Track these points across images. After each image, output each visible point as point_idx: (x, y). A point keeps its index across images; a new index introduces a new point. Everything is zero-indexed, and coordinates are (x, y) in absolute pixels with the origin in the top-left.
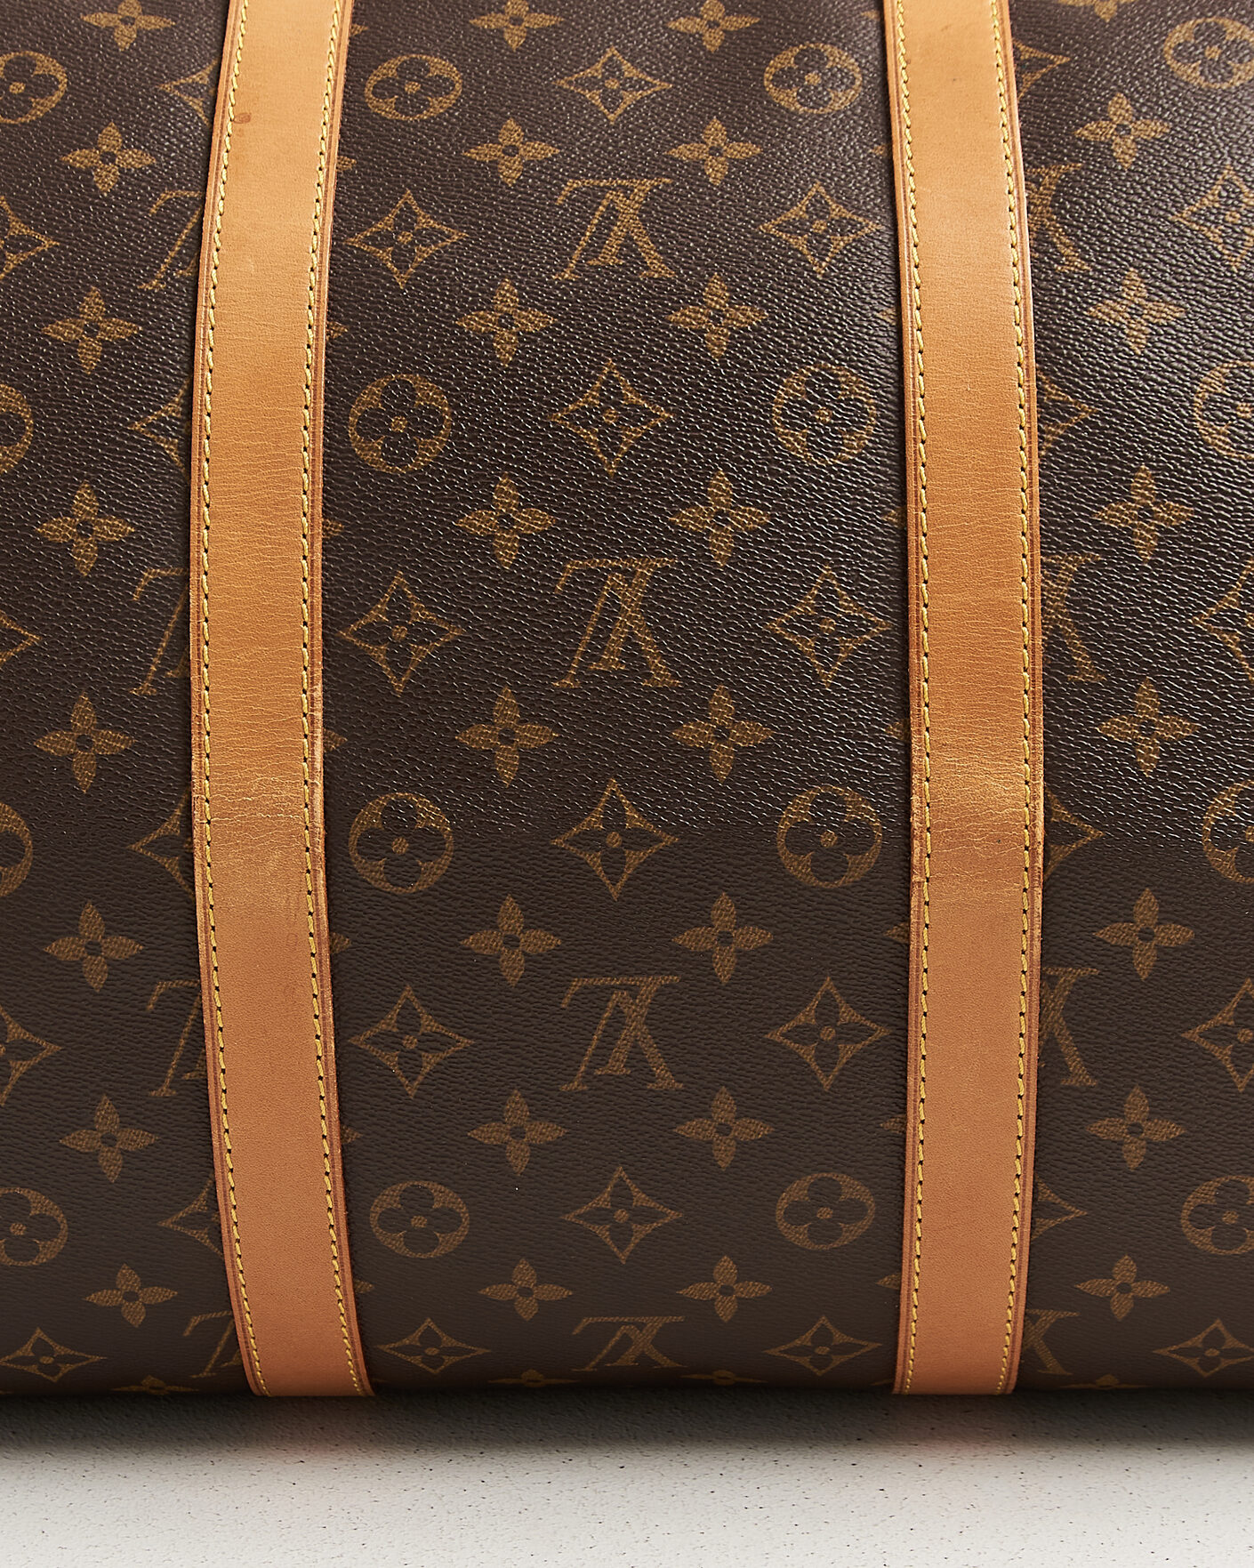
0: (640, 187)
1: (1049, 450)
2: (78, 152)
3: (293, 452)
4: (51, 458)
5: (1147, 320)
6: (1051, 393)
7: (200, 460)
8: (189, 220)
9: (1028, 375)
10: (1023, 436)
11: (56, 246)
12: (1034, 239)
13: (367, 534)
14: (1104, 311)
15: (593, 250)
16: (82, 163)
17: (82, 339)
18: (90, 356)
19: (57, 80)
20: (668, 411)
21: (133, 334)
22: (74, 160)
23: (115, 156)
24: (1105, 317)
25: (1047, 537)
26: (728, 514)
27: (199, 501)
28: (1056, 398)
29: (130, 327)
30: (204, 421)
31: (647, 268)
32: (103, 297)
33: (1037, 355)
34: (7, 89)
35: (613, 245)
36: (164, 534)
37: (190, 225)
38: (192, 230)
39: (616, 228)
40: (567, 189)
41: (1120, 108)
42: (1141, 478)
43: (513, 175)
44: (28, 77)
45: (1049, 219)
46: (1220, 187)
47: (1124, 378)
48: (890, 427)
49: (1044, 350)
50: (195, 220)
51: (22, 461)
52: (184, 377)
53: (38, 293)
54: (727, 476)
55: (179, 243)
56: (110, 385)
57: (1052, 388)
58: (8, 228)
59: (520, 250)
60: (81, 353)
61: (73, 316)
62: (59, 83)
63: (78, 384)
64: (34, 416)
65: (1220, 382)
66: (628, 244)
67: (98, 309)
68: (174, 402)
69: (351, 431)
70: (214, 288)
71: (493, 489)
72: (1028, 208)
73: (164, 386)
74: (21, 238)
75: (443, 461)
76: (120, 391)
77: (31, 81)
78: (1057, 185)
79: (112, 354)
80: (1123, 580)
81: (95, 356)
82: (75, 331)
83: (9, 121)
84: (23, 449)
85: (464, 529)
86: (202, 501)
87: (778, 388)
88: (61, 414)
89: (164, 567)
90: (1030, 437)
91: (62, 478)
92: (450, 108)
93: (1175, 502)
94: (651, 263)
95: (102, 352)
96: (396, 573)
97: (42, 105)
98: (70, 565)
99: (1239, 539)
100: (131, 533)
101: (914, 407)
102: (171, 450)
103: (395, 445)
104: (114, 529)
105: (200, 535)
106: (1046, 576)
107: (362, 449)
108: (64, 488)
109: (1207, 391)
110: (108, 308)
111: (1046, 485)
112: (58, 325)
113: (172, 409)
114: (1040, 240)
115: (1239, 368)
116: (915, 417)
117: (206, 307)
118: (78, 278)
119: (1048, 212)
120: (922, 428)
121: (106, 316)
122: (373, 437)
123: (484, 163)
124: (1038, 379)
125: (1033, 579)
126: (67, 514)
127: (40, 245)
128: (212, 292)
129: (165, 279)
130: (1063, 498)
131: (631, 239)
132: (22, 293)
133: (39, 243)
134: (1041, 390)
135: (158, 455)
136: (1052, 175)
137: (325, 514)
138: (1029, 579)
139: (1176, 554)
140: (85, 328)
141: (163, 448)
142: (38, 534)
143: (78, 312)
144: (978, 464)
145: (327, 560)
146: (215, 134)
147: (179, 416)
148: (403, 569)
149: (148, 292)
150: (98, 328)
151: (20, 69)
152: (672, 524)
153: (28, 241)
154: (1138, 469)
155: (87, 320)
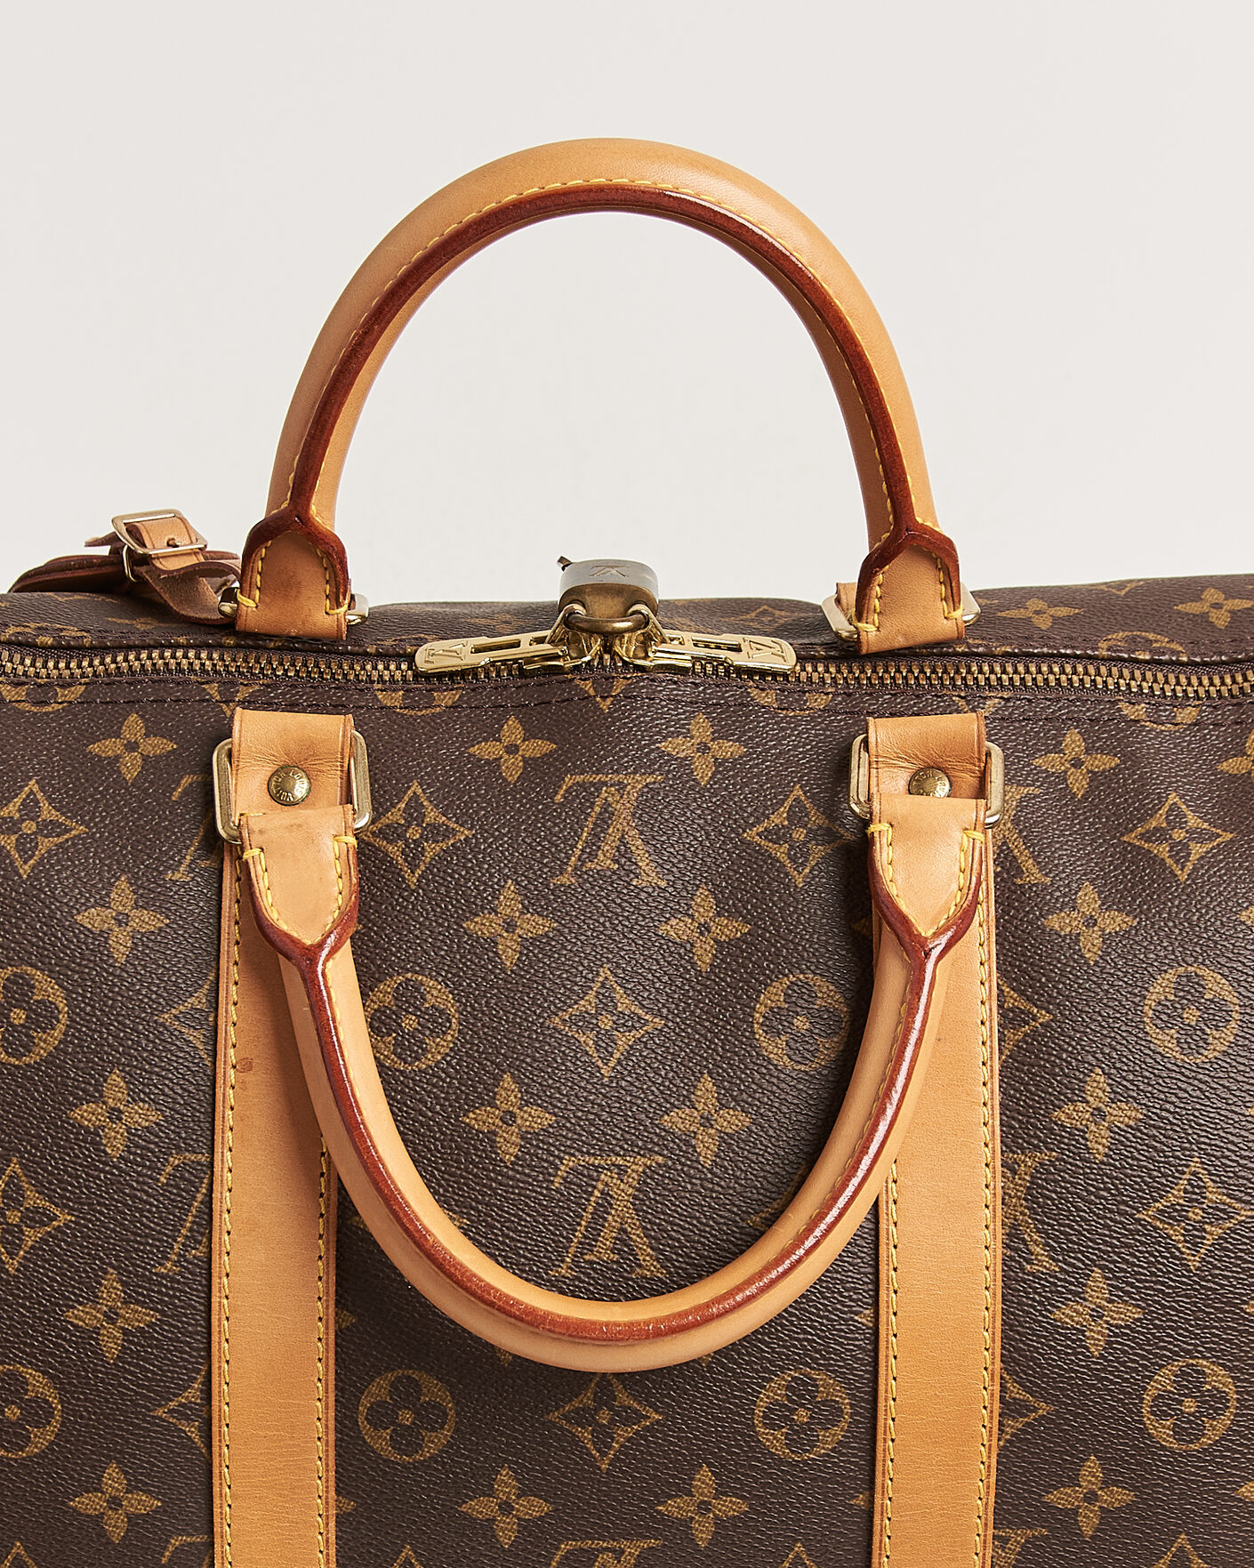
0: (633, 1167)
1: (1007, 1441)
2: (85, 1107)
3: (307, 1442)
4: (79, 1440)
5: (1107, 1322)
6: (1012, 1392)
7: (220, 1447)
8: (198, 1191)
9: (992, 1380)
10: (985, 1434)
11: (71, 1221)
12: (1007, 1234)
13: (376, 1512)
14: (1068, 1314)
15: (588, 1245)
16: (90, 1121)
17: (102, 1325)
18: (111, 1343)
19: (57, 1008)
20: (657, 1412)
21: (151, 1322)
22: (82, 1117)
23: (121, 1112)
24: (1067, 1320)
25: (1000, 1515)
26: (710, 1503)
27: (221, 1484)
28: (1017, 1396)
29: (148, 1315)
30: (222, 1408)
31: (640, 1266)
32: (120, 1281)
33: (1002, 1355)
34: (8, 1017)
35: (608, 1236)
36: (188, 1507)
37: (200, 1197)
38: (201, 1203)
39: (610, 1218)
40: (563, 1168)
41: (1098, 1086)
42: (1090, 1467)
43: (511, 1150)
44: (28, 1003)
45: (1022, 1213)
46: (1186, 1182)
47: (1081, 1379)
48: (862, 1423)
49: (1009, 1351)
50: (204, 1191)
51: (52, 1443)
52: (201, 1364)
53: (57, 1275)
54: (710, 1471)
55: (190, 1219)
56: (131, 1373)
57: (1014, 1387)
58: (23, 1197)
59: (519, 1241)
60: (103, 1341)
61: (92, 1301)
62: (60, 1012)
63: (101, 1372)
64: (61, 1401)
65: (1170, 1380)
66: (623, 1238)
67: (116, 1294)
68: (193, 1388)
69: (361, 1419)
70: (227, 1275)
71: (494, 1480)
72: (1003, 1199)
73: (183, 1374)
74: (36, 1210)
75: (447, 1452)
76: (142, 1380)
77: (30, 1009)
78: (1032, 1176)
79: (132, 1342)
80: (1065, 1551)
81: (116, 1344)
82: (95, 1317)
83: (12, 1060)
84: (53, 1431)
85: (466, 1513)
86: (224, 1484)
87: (760, 1393)
88: (86, 1400)
89: (189, 1535)
90: (991, 1436)
91: (91, 1459)
92: (447, 1055)
93: (1118, 1487)
94: (644, 1260)
95: (123, 1340)
96: (404, 1547)
97: (45, 1041)
98: (102, 1534)
99: (1173, 1518)
100: (158, 1507)
101: (886, 1410)
102: (192, 1431)
103: (402, 1436)
104: (143, 1503)
105: (222, 1511)
106: (996, 1547)
107: (371, 1436)
108: (93, 1467)
109: (1157, 1388)
110: (125, 1293)
111: (1002, 1471)
112: (78, 1310)
113: (193, 1394)
114: (1013, 1236)
115: (1187, 1366)
116: (886, 1419)
117: (220, 1297)
118: (95, 1259)
119: (1021, 1205)
120: (892, 1428)
121: (125, 1302)
122: (381, 1427)
123: (483, 1133)
124: (1002, 1378)
125: (984, 1554)
126: (96, 1490)
127: (55, 1220)
128: (225, 1279)
129: (179, 1261)
130: (1017, 1482)
131: (625, 1231)
132: (41, 1274)
133: (55, 1218)
134: (1003, 1388)
135: (179, 1437)
136: (1028, 1162)
137: (338, 1492)
138: (981, 1554)
139: (1114, 1530)
140: (105, 1314)
141: (184, 1432)
142: (71, 1507)
143: (97, 1297)
144: (941, 1461)
145: (341, 1530)
146: (218, 1085)
147: (199, 1401)
148: (410, 1544)
149: (163, 1276)
150: (116, 1314)
151: (19, 990)
152: (659, 1512)
153: (44, 1214)
154: (1088, 1460)
155: (106, 1306)
